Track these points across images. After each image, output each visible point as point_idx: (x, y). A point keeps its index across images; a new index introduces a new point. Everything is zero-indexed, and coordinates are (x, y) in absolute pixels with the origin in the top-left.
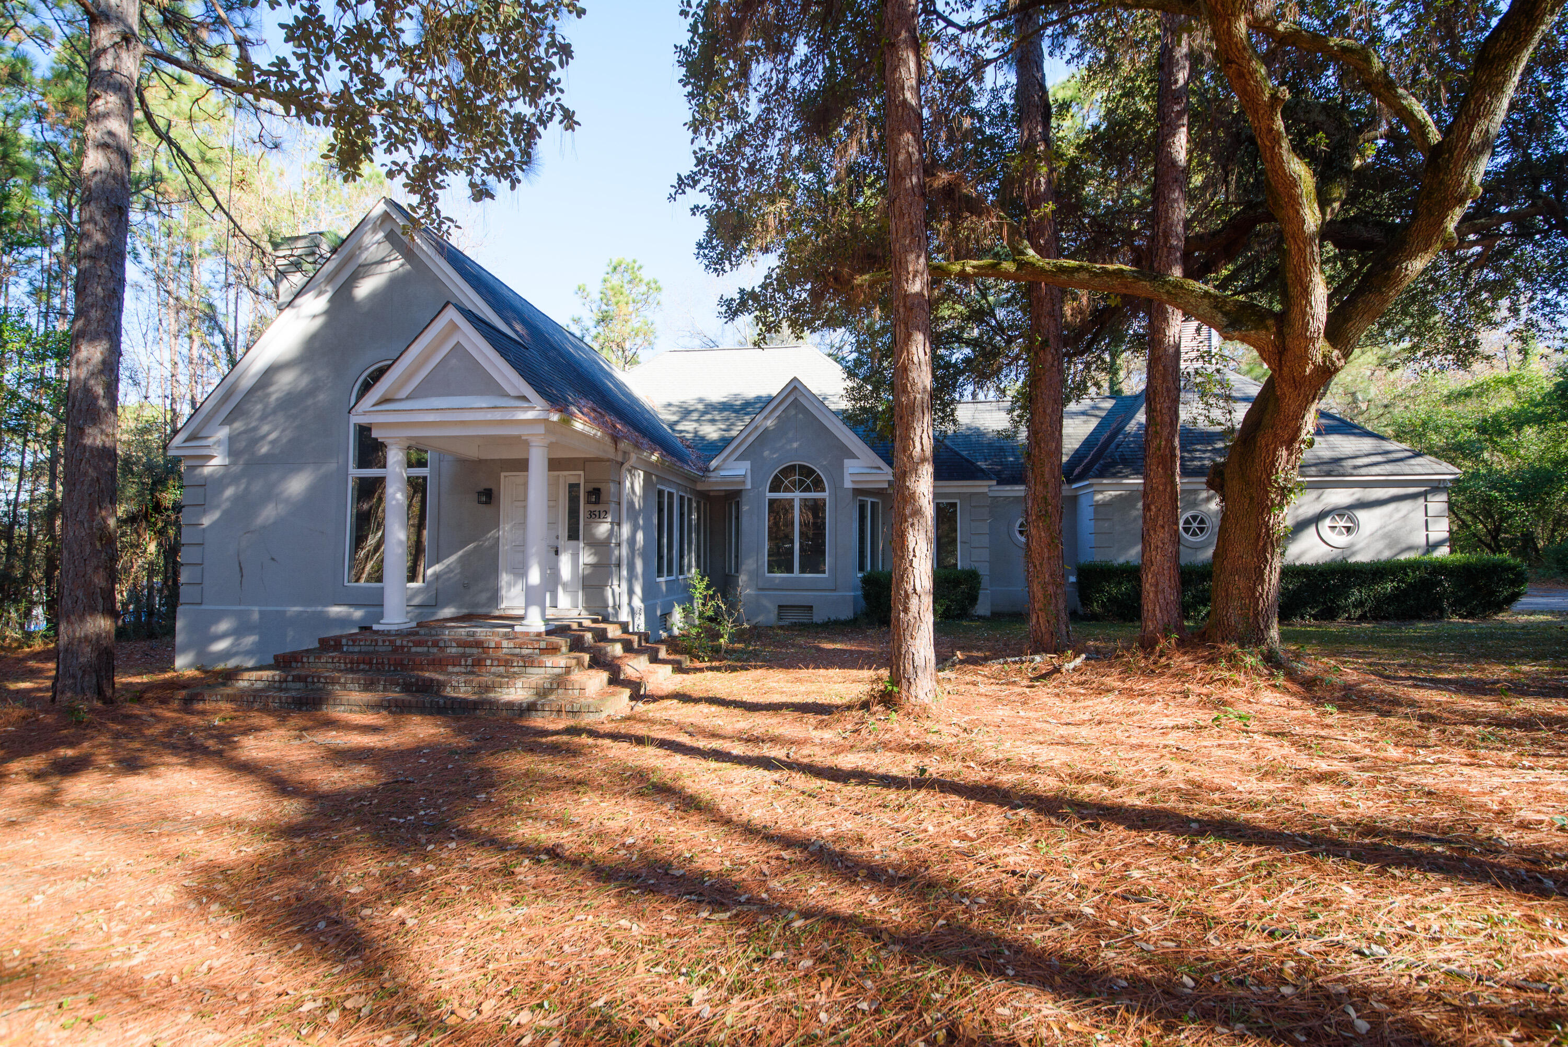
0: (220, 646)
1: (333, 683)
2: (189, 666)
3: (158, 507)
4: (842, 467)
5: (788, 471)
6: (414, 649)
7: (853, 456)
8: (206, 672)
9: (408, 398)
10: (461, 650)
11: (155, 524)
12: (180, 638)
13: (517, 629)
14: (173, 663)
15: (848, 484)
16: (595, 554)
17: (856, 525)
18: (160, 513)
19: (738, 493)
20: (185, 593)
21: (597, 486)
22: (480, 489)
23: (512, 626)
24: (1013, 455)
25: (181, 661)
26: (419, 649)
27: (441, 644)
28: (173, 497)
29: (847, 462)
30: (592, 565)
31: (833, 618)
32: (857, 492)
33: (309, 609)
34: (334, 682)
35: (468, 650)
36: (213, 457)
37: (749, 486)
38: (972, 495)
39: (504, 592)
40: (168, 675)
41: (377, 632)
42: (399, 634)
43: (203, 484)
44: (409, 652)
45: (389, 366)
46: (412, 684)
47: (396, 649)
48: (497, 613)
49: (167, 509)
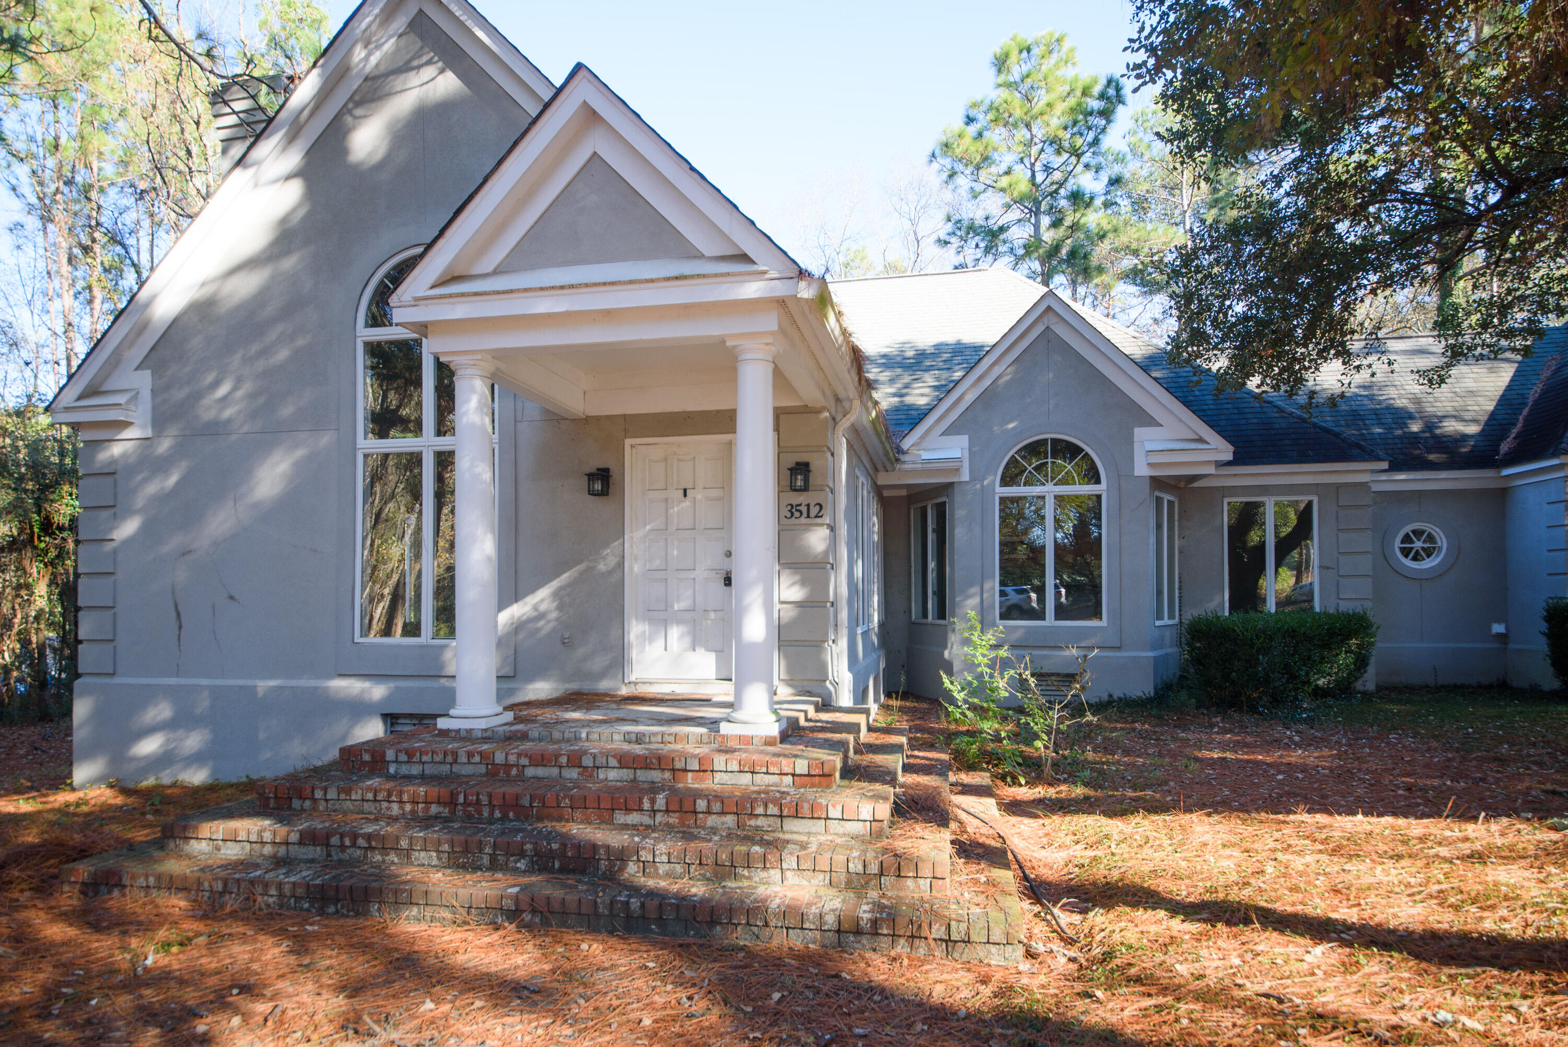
0: (149, 746)
1: (385, 850)
2: (94, 782)
3: (47, 527)
4: (1129, 441)
5: (1034, 449)
6: (530, 772)
7: (1151, 422)
8: (126, 791)
9: (496, 272)
10: (626, 774)
11: (46, 551)
12: (80, 734)
13: (725, 728)
14: (70, 775)
15: (1142, 469)
16: (803, 583)
17: (1152, 540)
18: (51, 534)
19: (947, 488)
20: (87, 656)
21: (803, 458)
22: (592, 467)
23: (713, 724)
24: (1380, 424)
25: (82, 773)
26: (541, 772)
27: (587, 761)
28: (69, 511)
29: (1140, 433)
30: (799, 604)
31: (1117, 694)
32: (1157, 483)
33: (294, 683)
34: (385, 844)
35: (642, 775)
36: (126, 425)
37: (965, 476)
38: (1338, 487)
39: (634, 654)
40: (62, 798)
41: (445, 733)
42: (488, 736)
43: (110, 473)
44: (521, 777)
45: (422, 256)
46: (551, 854)
47: (494, 772)
48: (624, 691)
49: (61, 529)
